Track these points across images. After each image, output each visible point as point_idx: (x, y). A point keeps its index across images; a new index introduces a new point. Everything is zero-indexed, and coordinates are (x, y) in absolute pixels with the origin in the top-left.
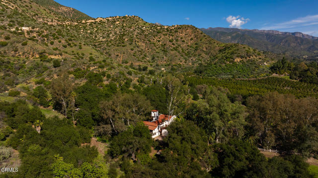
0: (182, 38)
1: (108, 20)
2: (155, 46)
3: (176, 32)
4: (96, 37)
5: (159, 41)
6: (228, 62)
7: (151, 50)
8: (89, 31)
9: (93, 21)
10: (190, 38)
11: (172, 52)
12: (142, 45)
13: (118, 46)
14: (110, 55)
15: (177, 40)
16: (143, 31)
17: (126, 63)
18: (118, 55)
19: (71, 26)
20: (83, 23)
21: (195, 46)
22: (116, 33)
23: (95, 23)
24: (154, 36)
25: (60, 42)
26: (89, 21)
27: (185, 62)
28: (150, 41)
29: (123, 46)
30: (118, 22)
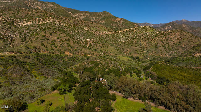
0: (171, 39)
1: (130, 30)
2: (151, 44)
3: (169, 35)
4: (121, 40)
5: (155, 41)
6: (189, 56)
7: (148, 46)
8: (118, 37)
9: (122, 31)
10: (177, 39)
11: (160, 48)
12: (144, 44)
13: (129, 45)
14: (124, 50)
15: (167, 40)
16: (147, 35)
17: (130, 54)
18: (127, 50)
19: (110, 34)
20: (117, 33)
21: (178, 43)
22: (131, 38)
23: (123, 32)
24: (152, 38)
25: (100, 45)
26: (120, 31)
27: (165, 54)
28: (149, 41)
29: (132, 45)
30: (135, 31)
